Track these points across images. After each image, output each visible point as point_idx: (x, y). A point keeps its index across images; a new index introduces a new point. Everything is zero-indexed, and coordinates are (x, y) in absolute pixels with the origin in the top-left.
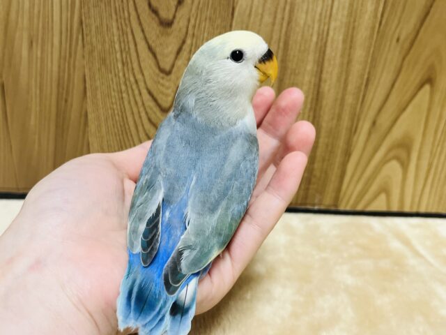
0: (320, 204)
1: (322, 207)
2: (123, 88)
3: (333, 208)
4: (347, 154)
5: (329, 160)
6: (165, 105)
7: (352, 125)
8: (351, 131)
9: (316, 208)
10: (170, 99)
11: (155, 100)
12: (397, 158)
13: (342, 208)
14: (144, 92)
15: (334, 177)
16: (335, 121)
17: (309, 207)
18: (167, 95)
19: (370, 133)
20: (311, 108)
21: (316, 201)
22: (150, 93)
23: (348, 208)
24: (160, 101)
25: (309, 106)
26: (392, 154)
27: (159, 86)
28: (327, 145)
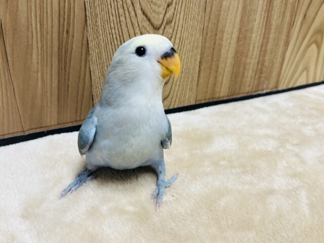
0: (267, 88)
1: (268, 91)
2: (121, 11)
3: (275, 90)
4: (287, 44)
5: (275, 51)
6: (157, 23)
7: (291, 21)
8: (290, 24)
9: (264, 92)
10: (161, 16)
11: (149, 20)
12: (316, 42)
13: (280, 88)
14: (139, 12)
15: (277, 65)
16: (281, 19)
17: (260, 92)
18: (159, 14)
19: (302, 24)
20: (266, 10)
21: (265, 86)
22: (144, 13)
23: (284, 88)
24: (152, 20)
25: (265, 8)
26: (313, 39)
27: (152, 4)
28: (274, 39)
